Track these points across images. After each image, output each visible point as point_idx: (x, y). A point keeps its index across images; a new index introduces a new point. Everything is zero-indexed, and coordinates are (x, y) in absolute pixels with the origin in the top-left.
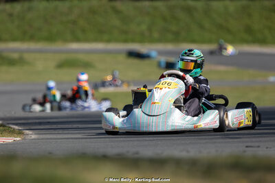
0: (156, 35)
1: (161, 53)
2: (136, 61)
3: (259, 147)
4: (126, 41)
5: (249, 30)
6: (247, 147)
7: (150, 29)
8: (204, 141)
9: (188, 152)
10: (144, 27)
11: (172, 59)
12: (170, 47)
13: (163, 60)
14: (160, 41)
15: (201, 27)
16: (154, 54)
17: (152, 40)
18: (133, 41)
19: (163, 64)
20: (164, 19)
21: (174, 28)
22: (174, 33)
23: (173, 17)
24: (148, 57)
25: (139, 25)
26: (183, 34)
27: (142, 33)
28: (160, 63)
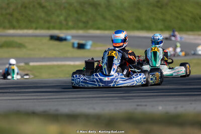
0: (70, 24)
1: (74, 37)
2: (56, 43)
3: (146, 105)
4: (48, 28)
5: (138, 20)
6: (138, 105)
7: (66, 20)
8: (106, 101)
9: (94, 109)
10: (62, 18)
11: (82, 42)
12: (81, 32)
13: (76, 42)
14: (73, 28)
15: (104, 18)
16: (69, 37)
17: (67, 29)
18: (54, 28)
19: (76, 45)
20: (76, 11)
21: (84, 19)
22: (84, 22)
23: (84, 11)
24: (65, 39)
25: (58, 16)
26: (91, 23)
27: (60, 22)
28: (73, 44)
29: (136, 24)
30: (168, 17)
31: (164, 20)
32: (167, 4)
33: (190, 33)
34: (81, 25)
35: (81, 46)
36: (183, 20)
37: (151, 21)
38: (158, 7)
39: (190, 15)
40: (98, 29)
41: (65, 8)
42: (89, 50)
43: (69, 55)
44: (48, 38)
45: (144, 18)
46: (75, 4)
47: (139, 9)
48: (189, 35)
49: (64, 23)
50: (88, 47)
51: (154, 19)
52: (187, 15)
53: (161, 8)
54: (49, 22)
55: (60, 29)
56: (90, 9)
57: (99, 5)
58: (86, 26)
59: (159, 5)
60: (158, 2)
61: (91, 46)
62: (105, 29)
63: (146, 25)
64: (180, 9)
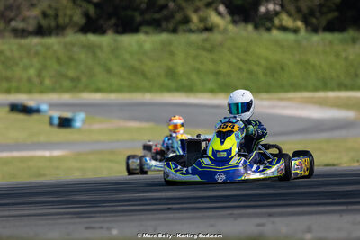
0: (47, 82)
1: (53, 106)
2: (21, 117)
4: (8, 91)
5: (171, 73)
7: (39, 75)
10: (32, 72)
11: (68, 115)
12: (66, 98)
13: (56, 114)
14: (53, 90)
15: (109, 71)
16: (44, 107)
17: (42, 92)
18: (18, 91)
19: (56, 121)
20: (58, 60)
21: (71, 73)
22: (72, 80)
23: (71, 58)
24: (37, 111)
25: (26, 68)
26: (84, 80)
27: (29, 80)
28: (51, 119)
29: (167, 82)
30: (223, 68)
31: (216, 73)
32: (221, 44)
33: (264, 96)
34: (66, 83)
35: (65, 123)
36: (251, 72)
37: (194, 76)
38: (204, 49)
39: (263, 62)
40: (98, 90)
41: (37, 53)
42: (79, 130)
43: (42, 139)
44: (7, 109)
45: (180, 69)
46: (56, 47)
47: (172, 54)
48: (262, 99)
49: (36, 80)
50: (78, 124)
51: (198, 71)
52: (258, 64)
53: (211, 51)
54: (8, 79)
55: (29, 92)
56: (82, 56)
57: (100, 47)
58: (76, 85)
59: (207, 45)
60: (206, 40)
61: (84, 122)
62: (111, 91)
63: (185, 81)
64: (246, 52)
